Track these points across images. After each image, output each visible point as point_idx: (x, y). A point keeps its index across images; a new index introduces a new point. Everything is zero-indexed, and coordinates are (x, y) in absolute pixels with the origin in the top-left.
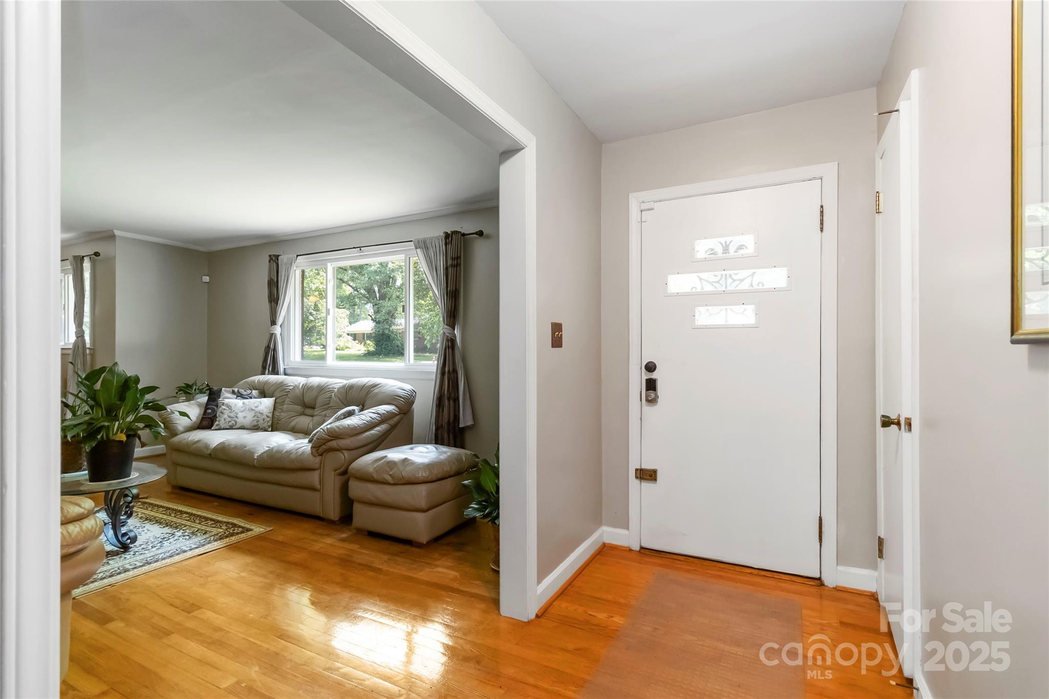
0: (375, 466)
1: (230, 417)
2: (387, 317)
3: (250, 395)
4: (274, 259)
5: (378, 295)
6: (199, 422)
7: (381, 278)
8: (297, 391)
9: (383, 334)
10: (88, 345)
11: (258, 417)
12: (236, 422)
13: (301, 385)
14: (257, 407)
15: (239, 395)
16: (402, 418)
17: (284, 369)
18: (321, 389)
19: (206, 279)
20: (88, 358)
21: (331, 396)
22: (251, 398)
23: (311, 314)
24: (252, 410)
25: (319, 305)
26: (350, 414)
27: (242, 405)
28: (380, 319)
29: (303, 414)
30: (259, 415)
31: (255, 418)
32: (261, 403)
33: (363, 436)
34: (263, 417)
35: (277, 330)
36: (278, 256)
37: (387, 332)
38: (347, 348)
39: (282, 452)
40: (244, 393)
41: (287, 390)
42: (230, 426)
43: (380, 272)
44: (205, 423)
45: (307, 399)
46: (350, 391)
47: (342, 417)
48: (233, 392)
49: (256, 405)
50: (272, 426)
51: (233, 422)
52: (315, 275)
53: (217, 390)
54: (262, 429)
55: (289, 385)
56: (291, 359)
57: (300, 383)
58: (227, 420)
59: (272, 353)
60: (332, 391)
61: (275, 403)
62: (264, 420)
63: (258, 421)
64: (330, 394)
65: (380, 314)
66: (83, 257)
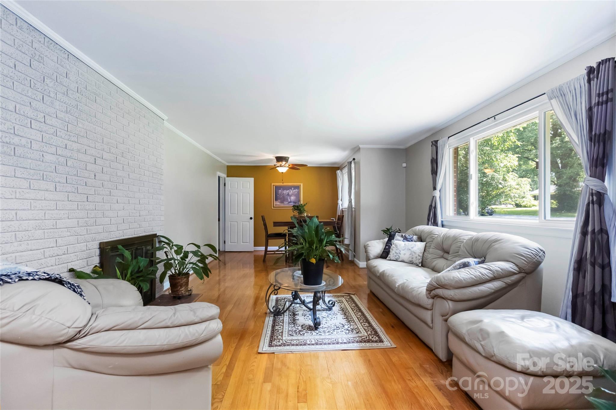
0: (469, 328)
1: (396, 253)
2: (568, 181)
3: (412, 239)
4: (435, 143)
5: (560, 165)
6: (381, 253)
7: (562, 151)
8: (439, 239)
9: (565, 194)
10: (353, 206)
11: (412, 255)
12: (399, 257)
13: (443, 234)
14: (412, 248)
15: (405, 238)
16: (523, 278)
17: (442, 221)
18: (455, 239)
19: (404, 165)
20: (354, 212)
21: (461, 245)
22: (412, 241)
23: (500, 183)
24: (409, 249)
25: (506, 177)
26: (465, 265)
27: (404, 245)
28: (562, 184)
29: (442, 257)
30: (414, 254)
31: (411, 256)
32: (415, 245)
33: (470, 290)
34: (416, 256)
35: (437, 194)
36: (437, 141)
37: (568, 193)
38: (534, 206)
39: (409, 287)
40: (409, 237)
41: (434, 238)
42: (396, 259)
43: (560, 147)
44: (384, 255)
45: (445, 246)
46: (476, 244)
47: (458, 267)
48: (402, 236)
49: (412, 246)
50: (422, 263)
51: (398, 257)
52: (505, 157)
53: (393, 234)
54: (415, 264)
55: (435, 234)
56: (447, 214)
57: (442, 233)
58: (394, 255)
59: (434, 209)
60: (462, 242)
61: (426, 246)
62: (416, 258)
63: (412, 258)
64: (460, 244)
65: (561, 180)
66: (351, 162)
